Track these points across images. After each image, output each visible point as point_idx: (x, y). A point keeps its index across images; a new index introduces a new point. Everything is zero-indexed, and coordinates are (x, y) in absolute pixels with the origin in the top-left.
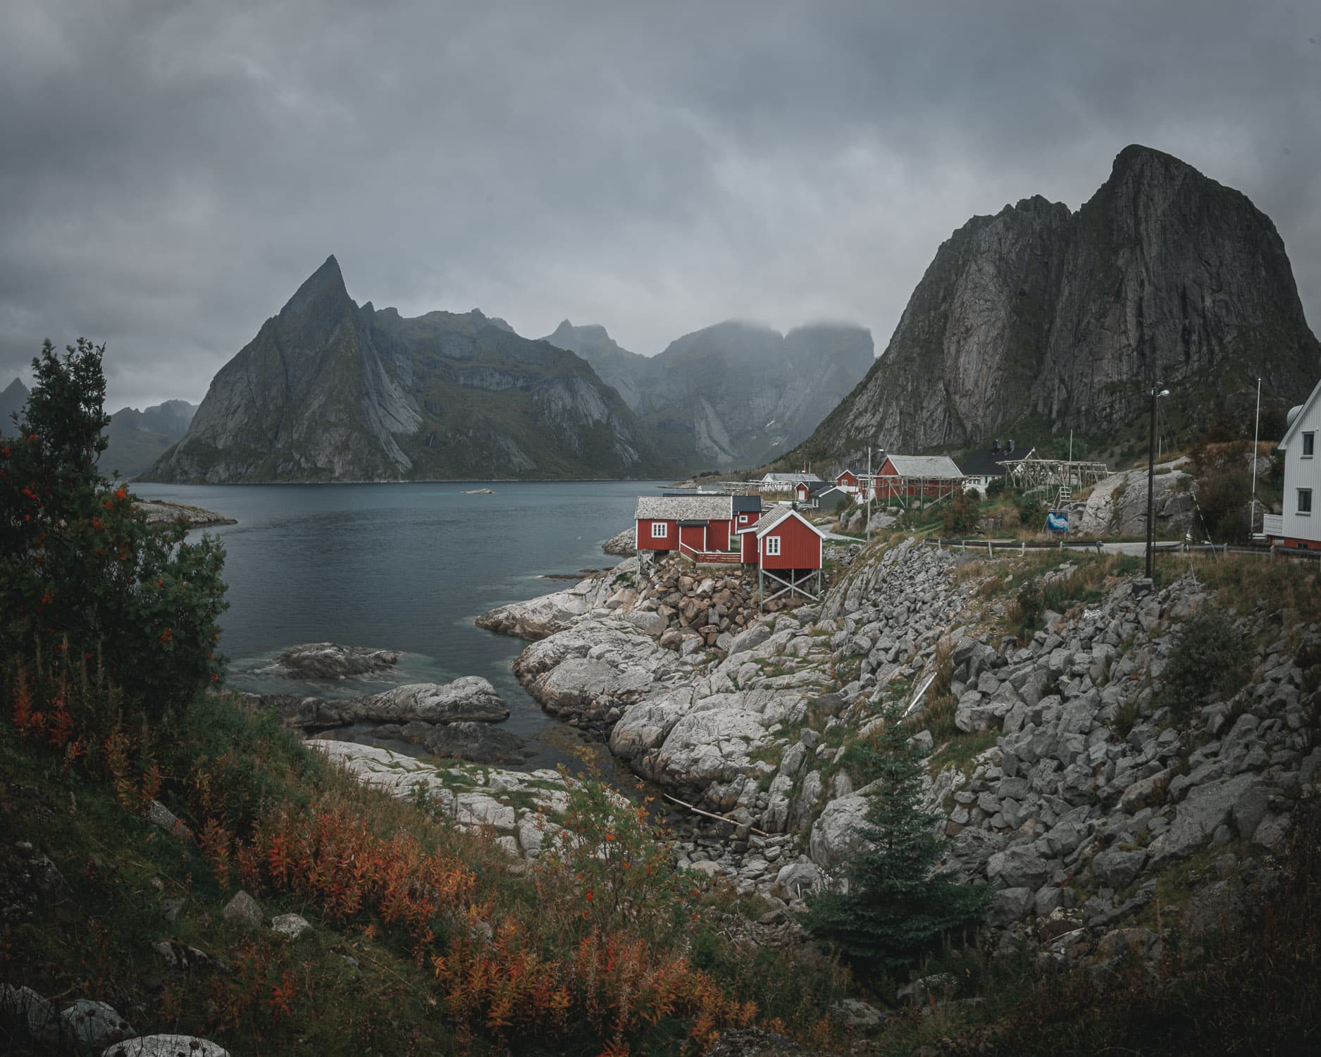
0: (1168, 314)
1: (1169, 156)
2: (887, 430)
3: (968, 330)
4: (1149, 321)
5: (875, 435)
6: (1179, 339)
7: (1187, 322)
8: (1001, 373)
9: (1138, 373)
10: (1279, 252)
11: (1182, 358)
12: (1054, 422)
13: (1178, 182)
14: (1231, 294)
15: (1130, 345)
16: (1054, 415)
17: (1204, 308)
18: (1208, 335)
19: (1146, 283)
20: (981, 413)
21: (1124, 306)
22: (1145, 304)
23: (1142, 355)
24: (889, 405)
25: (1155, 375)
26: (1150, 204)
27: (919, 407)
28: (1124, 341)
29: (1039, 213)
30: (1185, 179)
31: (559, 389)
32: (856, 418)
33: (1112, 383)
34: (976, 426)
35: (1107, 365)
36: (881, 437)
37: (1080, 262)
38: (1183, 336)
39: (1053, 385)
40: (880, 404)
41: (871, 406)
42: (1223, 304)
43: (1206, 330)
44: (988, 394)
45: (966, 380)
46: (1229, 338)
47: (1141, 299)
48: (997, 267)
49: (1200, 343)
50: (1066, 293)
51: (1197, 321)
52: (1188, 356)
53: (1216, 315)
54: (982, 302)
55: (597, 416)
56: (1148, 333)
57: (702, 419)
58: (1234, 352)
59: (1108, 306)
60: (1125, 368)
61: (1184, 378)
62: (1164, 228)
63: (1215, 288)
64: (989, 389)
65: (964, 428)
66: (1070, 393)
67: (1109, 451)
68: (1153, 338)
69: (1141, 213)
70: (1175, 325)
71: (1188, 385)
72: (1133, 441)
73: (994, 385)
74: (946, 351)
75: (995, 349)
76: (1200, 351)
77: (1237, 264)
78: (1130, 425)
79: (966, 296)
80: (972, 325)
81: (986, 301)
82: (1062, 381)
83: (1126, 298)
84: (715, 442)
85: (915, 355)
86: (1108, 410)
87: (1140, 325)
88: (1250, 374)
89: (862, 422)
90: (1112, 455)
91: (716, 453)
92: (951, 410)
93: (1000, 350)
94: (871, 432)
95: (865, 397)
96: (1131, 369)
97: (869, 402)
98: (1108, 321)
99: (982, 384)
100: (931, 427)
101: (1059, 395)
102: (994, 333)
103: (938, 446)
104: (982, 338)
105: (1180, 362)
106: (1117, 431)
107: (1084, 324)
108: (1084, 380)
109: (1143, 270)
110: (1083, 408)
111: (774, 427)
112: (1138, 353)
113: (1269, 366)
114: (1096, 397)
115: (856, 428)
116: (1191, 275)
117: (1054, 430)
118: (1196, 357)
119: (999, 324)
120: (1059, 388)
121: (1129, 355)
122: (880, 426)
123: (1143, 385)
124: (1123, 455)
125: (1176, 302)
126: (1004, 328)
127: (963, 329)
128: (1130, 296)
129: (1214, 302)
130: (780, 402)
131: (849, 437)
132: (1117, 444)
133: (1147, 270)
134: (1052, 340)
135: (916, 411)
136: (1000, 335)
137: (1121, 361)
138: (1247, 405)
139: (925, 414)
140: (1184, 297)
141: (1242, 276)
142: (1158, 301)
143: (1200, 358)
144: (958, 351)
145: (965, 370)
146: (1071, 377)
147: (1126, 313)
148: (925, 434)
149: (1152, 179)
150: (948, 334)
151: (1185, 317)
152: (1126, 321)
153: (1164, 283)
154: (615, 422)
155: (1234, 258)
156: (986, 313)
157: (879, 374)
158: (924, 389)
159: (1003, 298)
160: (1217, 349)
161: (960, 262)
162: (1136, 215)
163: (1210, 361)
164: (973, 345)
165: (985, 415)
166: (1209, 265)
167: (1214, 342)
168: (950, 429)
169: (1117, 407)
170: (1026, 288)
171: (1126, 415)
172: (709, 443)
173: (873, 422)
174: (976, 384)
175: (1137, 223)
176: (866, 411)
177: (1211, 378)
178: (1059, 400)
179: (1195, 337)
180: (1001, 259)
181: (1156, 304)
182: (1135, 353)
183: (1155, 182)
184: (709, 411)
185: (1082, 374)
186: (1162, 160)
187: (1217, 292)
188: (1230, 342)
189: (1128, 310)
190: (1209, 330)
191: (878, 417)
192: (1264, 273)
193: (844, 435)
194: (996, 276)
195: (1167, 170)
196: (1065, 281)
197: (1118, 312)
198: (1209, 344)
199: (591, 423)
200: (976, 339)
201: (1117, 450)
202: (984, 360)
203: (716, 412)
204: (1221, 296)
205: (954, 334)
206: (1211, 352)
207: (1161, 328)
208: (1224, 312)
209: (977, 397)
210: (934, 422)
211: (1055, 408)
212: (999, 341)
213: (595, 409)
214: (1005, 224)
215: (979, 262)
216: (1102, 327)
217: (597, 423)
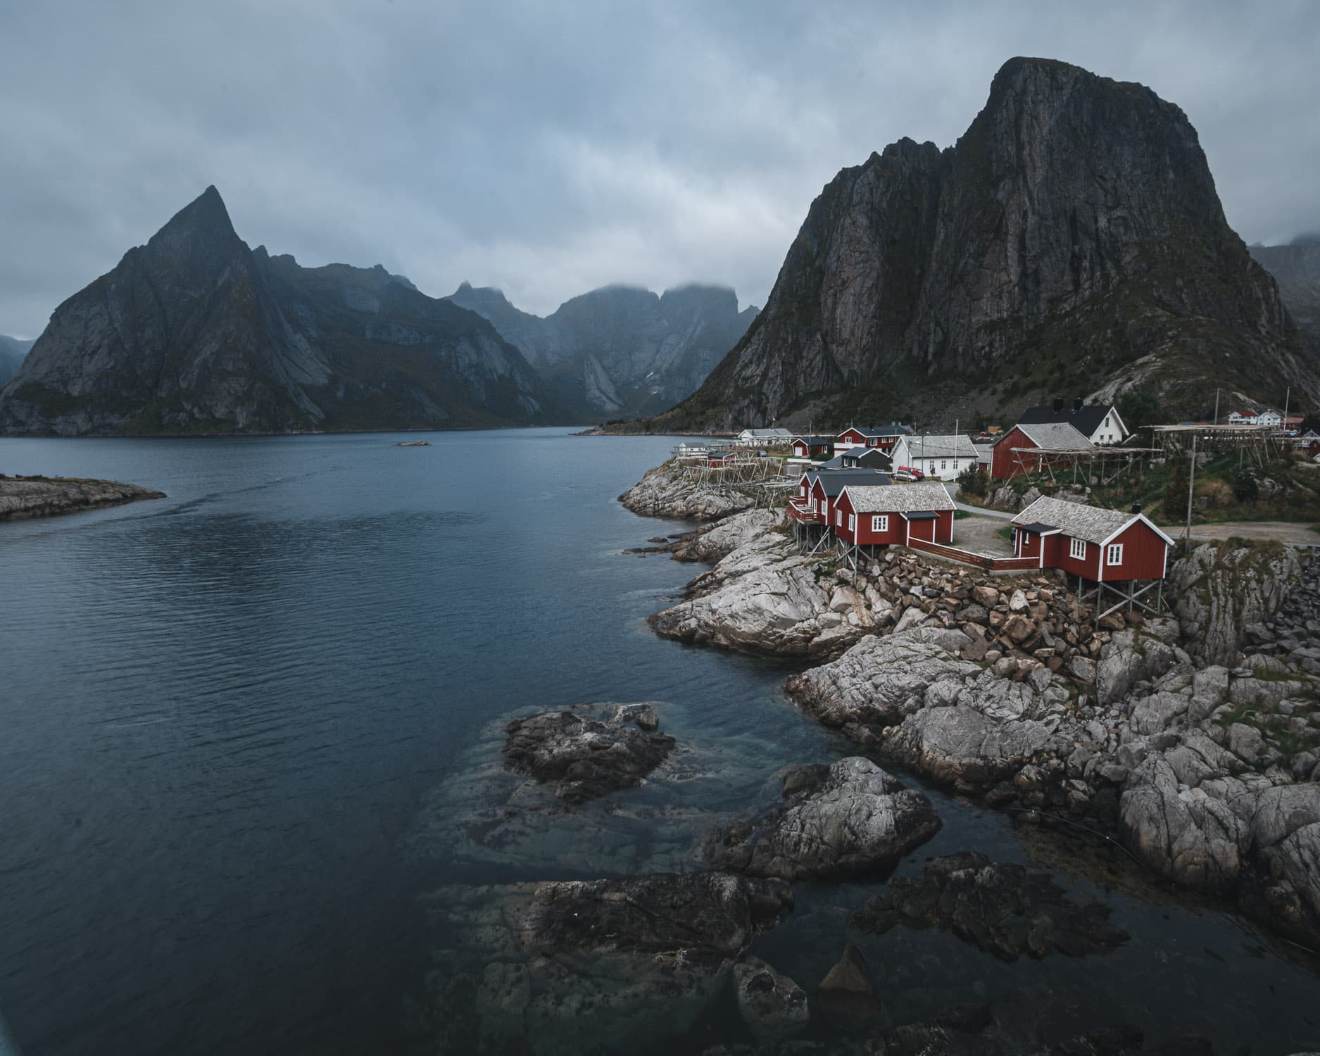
0: (1054, 243)
1: (1055, 62)
2: (771, 379)
3: (844, 283)
4: (1033, 253)
5: (761, 384)
6: (1068, 267)
7: (1077, 248)
8: (875, 321)
9: (1020, 309)
10: (1191, 145)
11: (1070, 288)
12: (930, 364)
13: (1067, 92)
14: (1130, 208)
15: (1011, 281)
16: (930, 357)
17: (1097, 229)
18: (1102, 258)
19: (1030, 214)
20: (857, 359)
21: (1004, 241)
22: (1028, 236)
23: (1024, 289)
24: (772, 356)
25: (1038, 309)
26: (1035, 123)
27: (799, 357)
28: (1004, 278)
29: (906, 157)
30: (1075, 84)
31: (464, 346)
32: (743, 369)
33: (992, 321)
34: (853, 372)
35: (985, 304)
36: (766, 385)
37: (956, 201)
38: (1072, 264)
39: (929, 329)
40: (763, 357)
41: (755, 358)
42: (1120, 221)
43: (1100, 254)
44: (864, 342)
45: (843, 330)
46: (1128, 258)
47: (1024, 231)
48: (870, 219)
49: (1092, 268)
50: (942, 236)
51: (1088, 245)
52: (1077, 284)
53: (1112, 235)
54: (857, 254)
55: (501, 371)
56: (1031, 266)
57: (591, 373)
58: (1135, 273)
59: (987, 244)
60: (1005, 305)
61: (1074, 309)
62: (1050, 149)
63: (1110, 204)
64: (865, 336)
65: (842, 375)
66: (946, 335)
67: (991, 389)
68: (1036, 271)
69: (1024, 137)
70: (1062, 253)
71: (1078, 316)
72: (1016, 378)
73: (869, 333)
74: (822, 305)
75: (870, 298)
76: (1092, 278)
77: (1138, 172)
78: (1011, 362)
79: (842, 251)
80: (848, 278)
81: (861, 253)
82: (938, 324)
83: (1007, 233)
84: (602, 392)
85: (794, 310)
86: (987, 349)
87: (1022, 259)
88: (1156, 294)
89: (748, 372)
90: (994, 393)
91: (604, 402)
92: (828, 358)
93: (875, 299)
94: (756, 382)
95: (750, 350)
96: (1012, 305)
97: (753, 354)
98: (987, 260)
99: (858, 333)
100: (810, 374)
101: (935, 337)
102: (869, 283)
103: (817, 391)
104: (858, 289)
105: (1070, 292)
106: (997, 369)
107: (961, 265)
108: (962, 321)
109: (1026, 199)
110: (961, 349)
111: (652, 378)
112: (1020, 289)
113: (1180, 282)
114: (974, 337)
115: (743, 379)
116: (1082, 196)
117: (930, 371)
118: (1087, 285)
119: (874, 274)
120: (935, 331)
121: (1009, 292)
122: (764, 375)
123: (1025, 320)
124: (1005, 391)
125: (1064, 229)
126: (878, 277)
127: (839, 282)
128: (1011, 230)
129: (1109, 221)
130: (658, 356)
131: (736, 387)
132: (1000, 381)
133: (1031, 198)
134: (927, 285)
135: (796, 361)
136: (875, 285)
137: (1001, 298)
138: (1154, 329)
139: (805, 363)
140: (1073, 221)
141: (1144, 185)
142: (1043, 231)
143: (1092, 284)
144: (835, 304)
145: (842, 321)
146: (947, 320)
147: (1006, 249)
148: (805, 381)
149: (1037, 94)
150: (824, 288)
151: (1075, 243)
152: (1006, 256)
153: (1050, 210)
154: (518, 378)
155: (1134, 166)
156: (862, 265)
157: (762, 328)
158: (803, 340)
159: (876, 248)
160: (1113, 272)
161: (832, 217)
162: (1018, 138)
163: (1105, 287)
164: (848, 297)
165: (861, 361)
166: (1105, 180)
167: (1109, 265)
168: (828, 376)
169: (997, 345)
170: (897, 236)
171: (1007, 352)
172: (597, 393)
173: (758, 372)
174: (852, 333)
175: (1020, 148)
176: (751, 362)
177: (1106, 305)
178: (935, 343)
179: (1086, 264)
180: (872, 209)
181: (1040, 234)
182: (1016, 289)
183: (1040, 97)
184: (598, 367)
185: (959, 316)
186: (1048, 68)
187: (1114, 208)
188: (1129, 263)
189: (1009, 245)
190: (1103, 252)
191: (762, 367)
192: (1171, 175)
193: (732, 384)
194: (870, 228)
195: (1053, 78)
196: (940, 224)
197: (997, 249)
198: (1103, 268)
199: (496, 377)
200: (852, 291)
201: (1000, 387)
202: (860, 310)
203: (603, 367)
204: (1118, 213)
205: (831, 288)
206: (1106, 277)
207: (1047, 259)
208: (1122, 230)
209: (853, 345)
210: (813, 370)
211: (931, 350)
212: (874, 291)
213: (499, 365)
214: (876, 174)
215: (853, 215)
216: (981, 266)
217: (501, 377)
